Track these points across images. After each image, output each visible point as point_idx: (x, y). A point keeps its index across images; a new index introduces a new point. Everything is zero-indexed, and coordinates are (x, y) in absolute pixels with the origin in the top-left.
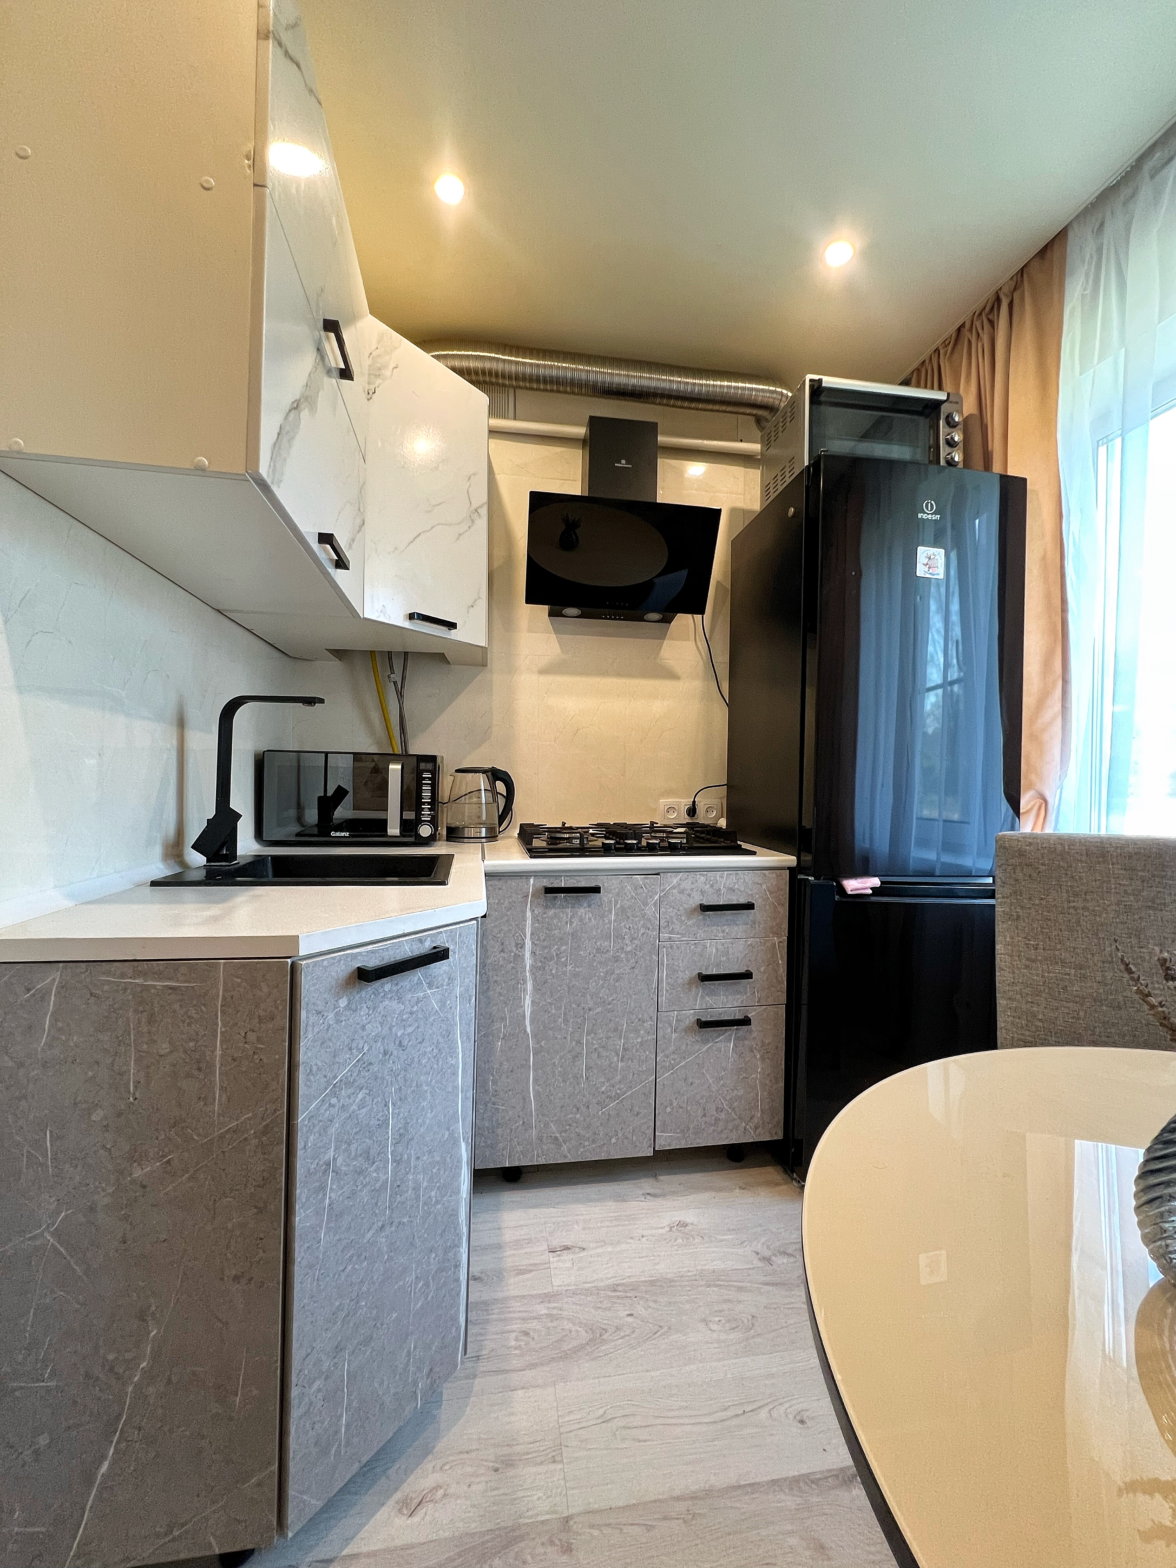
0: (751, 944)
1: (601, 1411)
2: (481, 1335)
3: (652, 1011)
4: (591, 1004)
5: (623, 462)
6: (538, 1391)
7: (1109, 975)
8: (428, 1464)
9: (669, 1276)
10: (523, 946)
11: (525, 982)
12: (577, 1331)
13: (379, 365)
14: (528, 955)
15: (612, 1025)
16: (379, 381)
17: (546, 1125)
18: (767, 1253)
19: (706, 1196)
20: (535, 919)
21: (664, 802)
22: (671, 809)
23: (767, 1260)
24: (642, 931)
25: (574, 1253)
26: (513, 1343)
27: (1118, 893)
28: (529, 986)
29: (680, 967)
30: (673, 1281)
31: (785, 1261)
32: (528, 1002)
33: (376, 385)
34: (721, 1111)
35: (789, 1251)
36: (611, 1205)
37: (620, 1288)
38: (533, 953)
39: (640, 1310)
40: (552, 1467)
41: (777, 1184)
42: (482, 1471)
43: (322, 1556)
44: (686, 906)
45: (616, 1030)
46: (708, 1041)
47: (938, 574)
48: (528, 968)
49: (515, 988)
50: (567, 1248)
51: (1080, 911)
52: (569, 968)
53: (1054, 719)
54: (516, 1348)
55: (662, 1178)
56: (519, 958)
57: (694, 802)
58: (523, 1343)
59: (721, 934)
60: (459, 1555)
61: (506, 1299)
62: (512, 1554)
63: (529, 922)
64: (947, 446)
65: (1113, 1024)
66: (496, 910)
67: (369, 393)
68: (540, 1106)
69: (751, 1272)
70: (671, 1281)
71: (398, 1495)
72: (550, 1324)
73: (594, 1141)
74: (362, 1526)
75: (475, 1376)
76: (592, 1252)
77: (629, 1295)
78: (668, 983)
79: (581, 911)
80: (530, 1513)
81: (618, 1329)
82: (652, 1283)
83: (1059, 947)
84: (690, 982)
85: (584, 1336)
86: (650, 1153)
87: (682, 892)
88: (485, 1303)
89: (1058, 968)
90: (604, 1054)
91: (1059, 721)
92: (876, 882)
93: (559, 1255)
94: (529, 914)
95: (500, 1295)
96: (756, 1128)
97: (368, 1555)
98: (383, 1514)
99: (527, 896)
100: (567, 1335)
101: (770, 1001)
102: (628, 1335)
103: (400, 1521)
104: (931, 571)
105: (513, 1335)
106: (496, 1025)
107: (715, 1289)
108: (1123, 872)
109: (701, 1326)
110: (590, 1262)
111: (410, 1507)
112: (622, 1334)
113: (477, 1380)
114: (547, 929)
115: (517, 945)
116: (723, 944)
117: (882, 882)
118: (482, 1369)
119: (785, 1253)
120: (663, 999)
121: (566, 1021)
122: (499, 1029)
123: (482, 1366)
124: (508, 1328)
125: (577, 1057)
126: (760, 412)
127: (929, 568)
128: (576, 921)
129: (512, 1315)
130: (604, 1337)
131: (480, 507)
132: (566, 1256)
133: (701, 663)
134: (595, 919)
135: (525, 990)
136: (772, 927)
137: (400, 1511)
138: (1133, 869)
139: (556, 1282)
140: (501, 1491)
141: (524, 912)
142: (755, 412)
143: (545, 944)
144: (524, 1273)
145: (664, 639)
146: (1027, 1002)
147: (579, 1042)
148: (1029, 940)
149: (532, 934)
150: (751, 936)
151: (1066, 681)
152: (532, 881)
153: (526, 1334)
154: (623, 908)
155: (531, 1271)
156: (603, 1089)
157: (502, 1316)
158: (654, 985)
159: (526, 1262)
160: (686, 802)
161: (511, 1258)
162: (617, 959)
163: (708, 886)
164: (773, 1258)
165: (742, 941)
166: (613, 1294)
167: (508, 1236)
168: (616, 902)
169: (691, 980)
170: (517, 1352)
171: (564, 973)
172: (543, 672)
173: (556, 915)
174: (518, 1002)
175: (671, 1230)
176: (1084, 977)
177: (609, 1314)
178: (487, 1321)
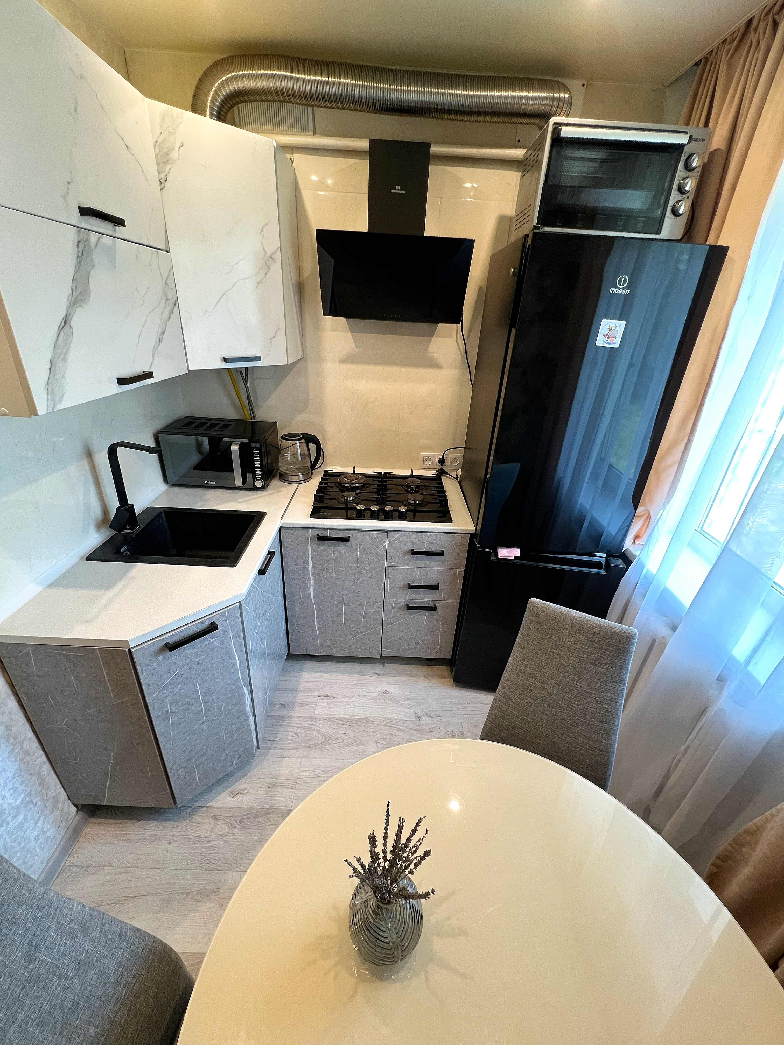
0: (441, 572)
1: (317, 773)
2: (278, 731)
3: (381, 598)
4: (346, 592)
5: (398, 187)
6: (294, 760)
7: (555, 691)
8: (243, 780)
9: (369, 718)
10: (307, 563)
11: (309, 579)
12: (319, 737)
13: (166, 150)
14: (310, 567)
15: (358, 603)
16: (169, 167)
17: (325, 641)
18: (420, 714)
19: (404, 678)
20: (313, 550)
21: (425, 454)
22: (428, 459)
23: (419, 718)
24: (376, 560)
25: (329, 699)
26: (290, 737)
27: (579, 651)
28: (312, 581)
29: (398, 579)
30: (370, 721)
31: (427, 719)
32: (312, 589)
33: (166, 173)
34: (418, 644)
35: (432, 715)
36: (356, 676)
37: (344, 720)
38: (313, 567)
39: (349, 732)
40: (290, 790)
41: (444, 677)
42: (263, 787)
43: (200, 805)
44: (403, 549)
45: (360, 605)
46: (413, 614)
47: (615, 344)
48: (311, 573)
49: (304, 582)
50: (327, 696)
51: (555, 655)
52: (334, 575)
53: (673, 464)
54: (290, 740)
55: (386, 665)
56: (305, 569)
57: (443, 456)
58: (294, 738)
59: (423, 565)
60: (248, 814)
61: (292, 716)
62: (267, 818)
63: (310, 552)
64: (677, 193)
65: (547, 714)
66: (291, 545)
67: (161, 183)
68: (321, 633)
69: (408, 722)
70: (369, 720)
71: (230, 789)
72: (308, 732)
73: (349, 649)
74: (215, 797)
75: (270, 749)
76: (338, 700)
77: (347, 724)
78: (390, 586)
79: (340, 548)
80: (277, 805)
81: (337, 739)
82: (360, 720)
83: (537, 669)
84: (404, 587)
85: (321, 740)
86: (378, 656)
87: (401, 542)
88: (283, 717)
89: (532, 680)
90: (354, 615)
91: (675, 467)
92: (518, 552)
93: (322, 699)
94: (309, 548)
95: (290, 714)
96: (436, 653)
97: (215, 808)
98: (223, 795)
99: (308, 539)
100: (313, 738)
101: (451, 599)
102: (339, 743)
103: (229, 799)
104: (609, 341)
105: (291, 734)
106: (296, 597)
107: (388, 728)
108: (587, 641)
109: (373, 744)
110: (335, 705)
111: (234, 794)
112: (338, 742)
113: (271, 751)
114: (321, 556)
115: (304, 562)
116: (424, 570)
117: (521, 553)
118: (274, 746)
119: (429, 715)
120: (387, 593)
121: (333, 599)
122: (297, 600)
123: (274, 745)
124: (289, 730)
125: (340, 614)
127: (608, 338)
128: (337, 553)
129: (293, 725)
130: (329, 741)
131: (275, 253)
132: (326, 700)
133: (459, 357)
134: (348, 553)
135: (310, 583)
136: (455, 564)
137: (230, 795)
138: (592, 642)
139: (317, 712)
140: (268, 795)
141: (307, 546)
143: (320, 563)
144: (305, 706)
145: (433, 337)
146: (510, 691)
147: (341, 609)
148: (524, 661)
149: (312, 558)
151: (689, 441)
152: (310, 531)
153: (296, 734)
154: (364, 549)
155: (307, 705)
156: (354, 629)
157: (289, 724)
158: (383, 587)
159: (306, 700)
160: (439, 455)
161: (302, 697)
162: (361, 573)
163: (417, 540)
164: (422, 717)
165: (436, 570)
166: (340, 722)
167: (303, 686)
168: (360, 545)
169: (404, 585)
170: (290, 741)
171: (331, 577)
172: (342, 362)
173: (325, 550)
174: (306, 588)
175: (379, 695)
176: (543, 688)
177: (335, 731)
178: (281, 726)
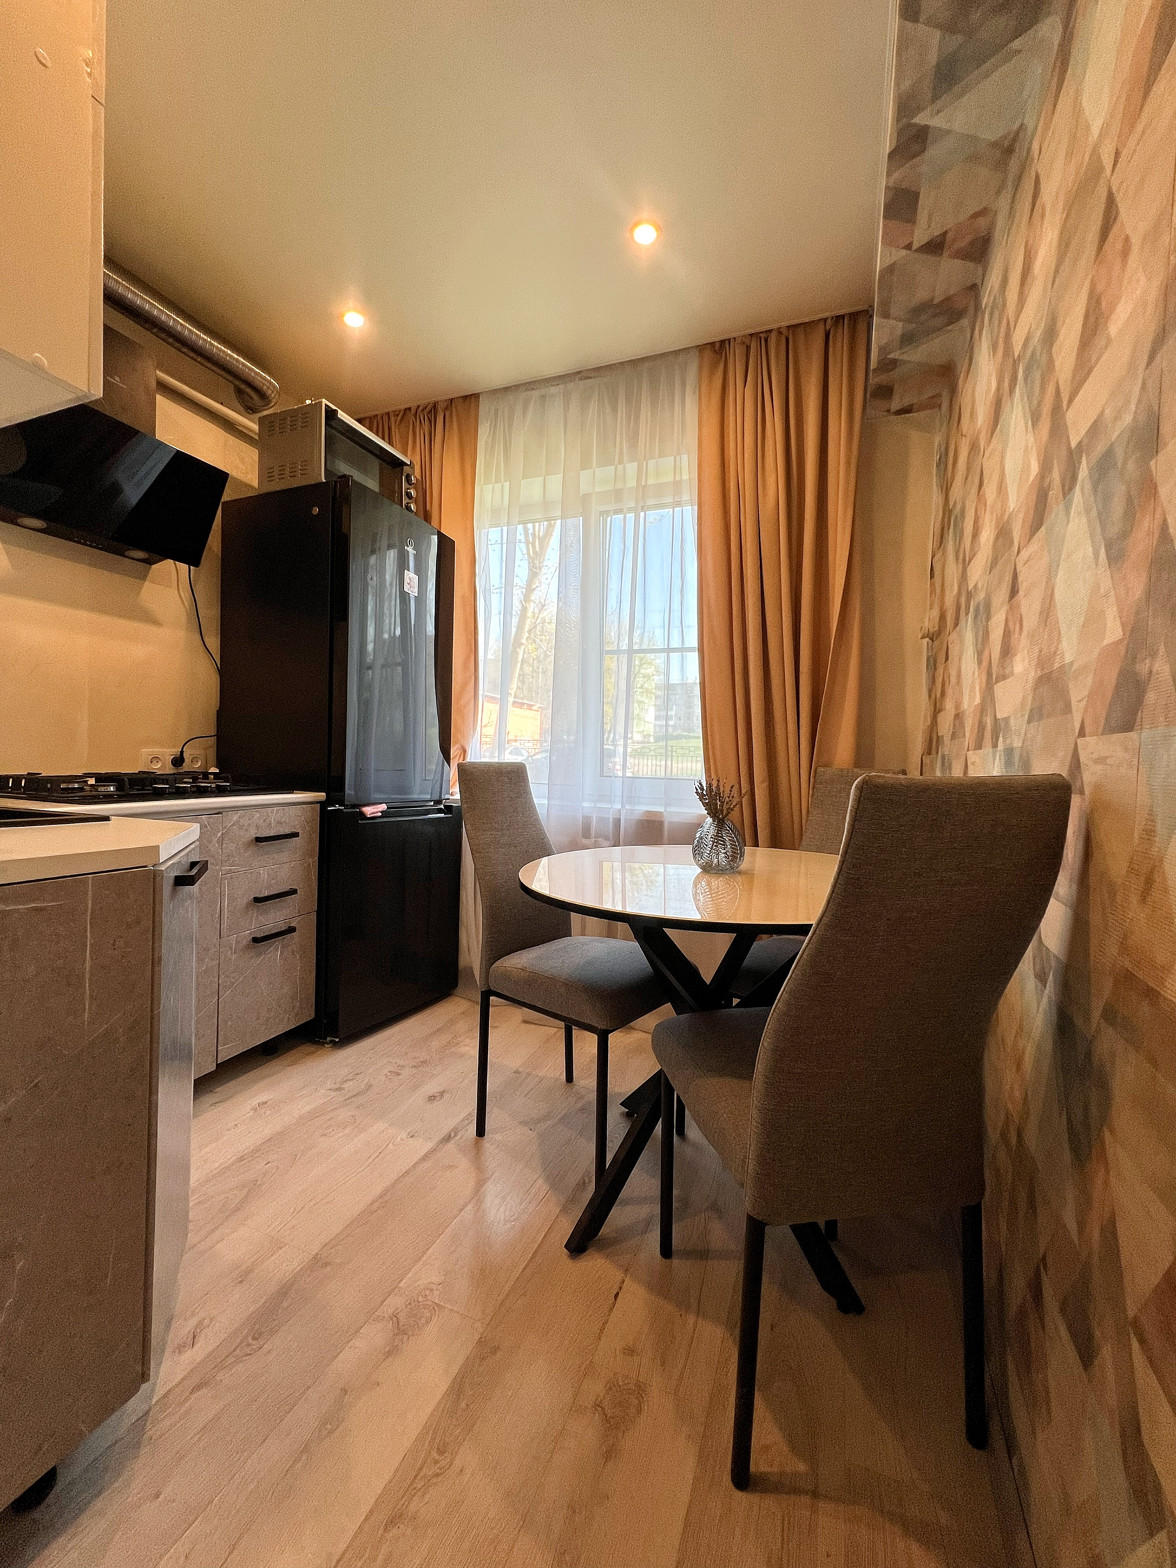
0: (293, 867)
3: (216, 939)
5: (117, 379)
18: (336, 1086)
21: (147, 751)
22: (156, 759)
29: (239, 895)
34: (271, 1010)
44: (244, 839)
46: (261, 955)
55: (217, 1090)
57: (182, 752)
59: (271, 862)
64: (406, 496)
78: (229, 911)
80: (287, 1274)
84: (248, 906)
86: (213, 1068)
87: (241, 827)
92: (384, 807)
96: (296, 1015)
101: (306, 911)
116: (273, 870)
117: (388, 808)
120: (225, 926)
126: (243, 386)
127: (410, 587)
133: (184, 613)
136: (309, 851)
142: (237, 383)
145: (145, 580)
150: (294, 859)
158: (217, 915)
160: (172, 752)
163: (261, 821)
164: (342, 1086)
165: (287, 865)
169: (248, 904)
175: (256, 1111)
